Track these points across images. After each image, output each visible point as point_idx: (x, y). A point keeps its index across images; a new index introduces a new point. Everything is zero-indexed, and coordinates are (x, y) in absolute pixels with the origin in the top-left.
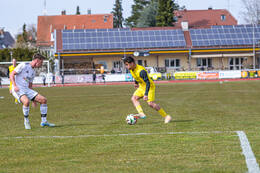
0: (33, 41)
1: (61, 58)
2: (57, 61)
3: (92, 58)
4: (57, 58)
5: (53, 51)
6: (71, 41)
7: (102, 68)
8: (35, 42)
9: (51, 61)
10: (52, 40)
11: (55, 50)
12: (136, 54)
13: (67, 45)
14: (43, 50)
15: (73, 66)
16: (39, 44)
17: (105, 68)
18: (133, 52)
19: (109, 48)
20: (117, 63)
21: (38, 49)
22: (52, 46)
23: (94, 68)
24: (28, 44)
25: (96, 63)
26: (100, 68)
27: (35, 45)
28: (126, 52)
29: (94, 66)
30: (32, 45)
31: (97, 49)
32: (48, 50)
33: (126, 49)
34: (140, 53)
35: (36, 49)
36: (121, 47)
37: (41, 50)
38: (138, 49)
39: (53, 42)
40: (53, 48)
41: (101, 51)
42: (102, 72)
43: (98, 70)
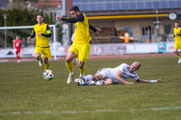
0: (34, 1)
2: (66, 27)
3: (113, 21)
7: (127, 35)
8: (37, 1)
9: (57, 27)
11: (63, 12)
12: (173, 16)
13: (80, 5)
14: (47, 13)
16: (42, 4)
17: (131, 35)
18: (169, 13)
19: (137, 8)
20: (147, 29)
21: (40, 11)
22: (59, 6)
23: (116, 35)
24: (27, 4)
25: (118, 29)
26: (123, 35)
27: (36, 5)
28: (159, 13)
29: (116, 33)
30: (32, 5)
31: (120, 11)
32: (54, 11)
33: (159, 10)
34: (177, 15)
35: (38, 11)
36: (153, 7)
37: (45, 12)
38: (175, 9)
39: (61, 1)
40: (61, 9)
41: (127, 12)
42: (127, 41)
43: (121, 37)
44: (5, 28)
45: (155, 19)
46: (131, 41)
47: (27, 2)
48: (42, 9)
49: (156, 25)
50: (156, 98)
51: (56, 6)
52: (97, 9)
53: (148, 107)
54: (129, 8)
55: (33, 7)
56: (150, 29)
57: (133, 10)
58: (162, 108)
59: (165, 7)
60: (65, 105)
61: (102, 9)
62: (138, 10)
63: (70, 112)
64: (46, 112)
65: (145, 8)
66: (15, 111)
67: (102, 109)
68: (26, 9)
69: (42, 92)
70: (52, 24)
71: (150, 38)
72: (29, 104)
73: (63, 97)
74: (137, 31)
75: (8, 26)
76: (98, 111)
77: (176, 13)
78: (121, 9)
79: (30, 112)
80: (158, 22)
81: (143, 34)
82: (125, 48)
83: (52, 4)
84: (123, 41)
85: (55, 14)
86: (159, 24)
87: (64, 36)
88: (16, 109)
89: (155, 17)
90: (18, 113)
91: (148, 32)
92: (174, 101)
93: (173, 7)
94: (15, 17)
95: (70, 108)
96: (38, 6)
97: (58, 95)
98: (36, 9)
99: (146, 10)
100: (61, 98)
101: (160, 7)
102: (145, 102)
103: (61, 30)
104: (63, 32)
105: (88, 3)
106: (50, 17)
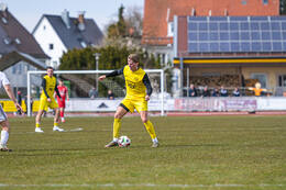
1: (185, 66)
2: (177, 72)
3: (240, 67)
4: (177, 66)
5: (171, 54)
6: (203, 37)
7: (258, 85)
8: (140, 37)
9: (165, 72)
10: (170, 34)
11: (174, 53)
13: (197, 44)
14: (153, 53)
15: (206, 81)
16: (147, 41)
17: (264, 85)
19: (272, 50)
20: (285, 79)
21: (144, 50)
22: (169, 45)
23: (244, 85)
24: (126, 41)
25: (246, 77)
26: (253, 86)
27: (138, 42)
29: (244, 83)
30: (133, 42)
31: (249, 53)
32: (162, 52)
35: (141, 50)
37: (149, 52)
39: (171, 38)
40: (172, 48)
41: (258, 56)
42: (258, 94)
43: (251, 89)
44: (97, 71)
46: (263, 94)
47: (127, 38)
48: (147, 48)
51: (165, 45)
52: (219, 51)
55: (134, 45)
57: (268, 53)
60: (174, 177)
61: (226, 51)
63: (180, 185)
64: (149, 184)
66: (109, 182)
67: (223, 182)
68: (125, 48)
69: (144, 159)
70: (159, 68)
72: (126, 173)
74: (272, 81)
75: (100, 69)
76: (217, 185)
78: (251, 50)
79: (127, 185)
81: (280, 85)
82: (255, 103)
83: (160, 41)
84: (253, 94)
85: (164, 55)
87: (174, 84)
88: (108, 179)
90: (111, 185)
94: (111, 57)
96: (140, 44)
97: (165, 162)
98: (138, 48)
99: (284, 53)
100: (170, 167)
102: (281, 175)
103: (171, 76)
104: (174, 79)
105: (208, 42)
106: (156, 60)
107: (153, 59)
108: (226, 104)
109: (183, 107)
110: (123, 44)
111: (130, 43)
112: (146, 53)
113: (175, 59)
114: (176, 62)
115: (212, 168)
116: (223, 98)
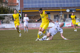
0: (6, 3)
1: (23, 13)
4: (20, 13)
12: (68, 11)
13: (26, 5)
16: (10, 4)
18: (66, 9)
19: (52, 7)
20: (56, 16)
21: (9, 7)
22: (17, 6)
24: (3, 5)
27: (7, 5)
28: (62, 9)
30: (5, 5)
32: (15, 8)
33: (62, 8)
34: (70, 10)
35: (7, 8)
36: (59, 6)
37: (11, 8)
38: (69, 7)
39: (18, 3)
40: (18, 7)
41: (47, 9)
45: (60, 12)
47: (3, 4)
48: (10, 7)
49: (60, 14)
50: (60, 47)
51: (16, 6)
52: (34, 7)
53: (57, 51)
54: (48, 7)
55: (5, 6)
56: (58, 17)
57: (50, 8)
58: (63, 52)
59: (65, 7)
60: (20, 50)
61: (36, 7)
62: (52, 8)
65: (56, 7)
71: (58, 20)
72: (3, 49)
73: (19, 46)
74: (52, 17)
77: (69, 9)
78: (45, 7)
80: (61, 13)
81: (55, 18)
83: (14, 4)
86: (62, 14)
89: (60, 11)
91: (57, 17)
92: (68, 48)
93: (68, 6)
95: (22, 51)
96: (7, 6)
98: (7, 7)
99: (56, 8)
101: (63, 6)
102: (56, 49)
105: (30, 4)
106: (13, 11)
107: (12, 11)
108: (37, 25)
109: (22, 26)
110: (2, 6)
111: (4, 5)
112: (9, 9)
113: (19, 10)
114: (20, 11)
115: (33, 47)
116: (36, 23)
